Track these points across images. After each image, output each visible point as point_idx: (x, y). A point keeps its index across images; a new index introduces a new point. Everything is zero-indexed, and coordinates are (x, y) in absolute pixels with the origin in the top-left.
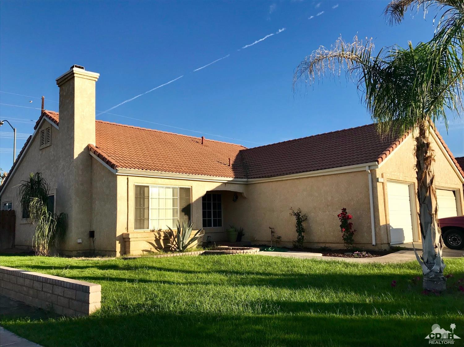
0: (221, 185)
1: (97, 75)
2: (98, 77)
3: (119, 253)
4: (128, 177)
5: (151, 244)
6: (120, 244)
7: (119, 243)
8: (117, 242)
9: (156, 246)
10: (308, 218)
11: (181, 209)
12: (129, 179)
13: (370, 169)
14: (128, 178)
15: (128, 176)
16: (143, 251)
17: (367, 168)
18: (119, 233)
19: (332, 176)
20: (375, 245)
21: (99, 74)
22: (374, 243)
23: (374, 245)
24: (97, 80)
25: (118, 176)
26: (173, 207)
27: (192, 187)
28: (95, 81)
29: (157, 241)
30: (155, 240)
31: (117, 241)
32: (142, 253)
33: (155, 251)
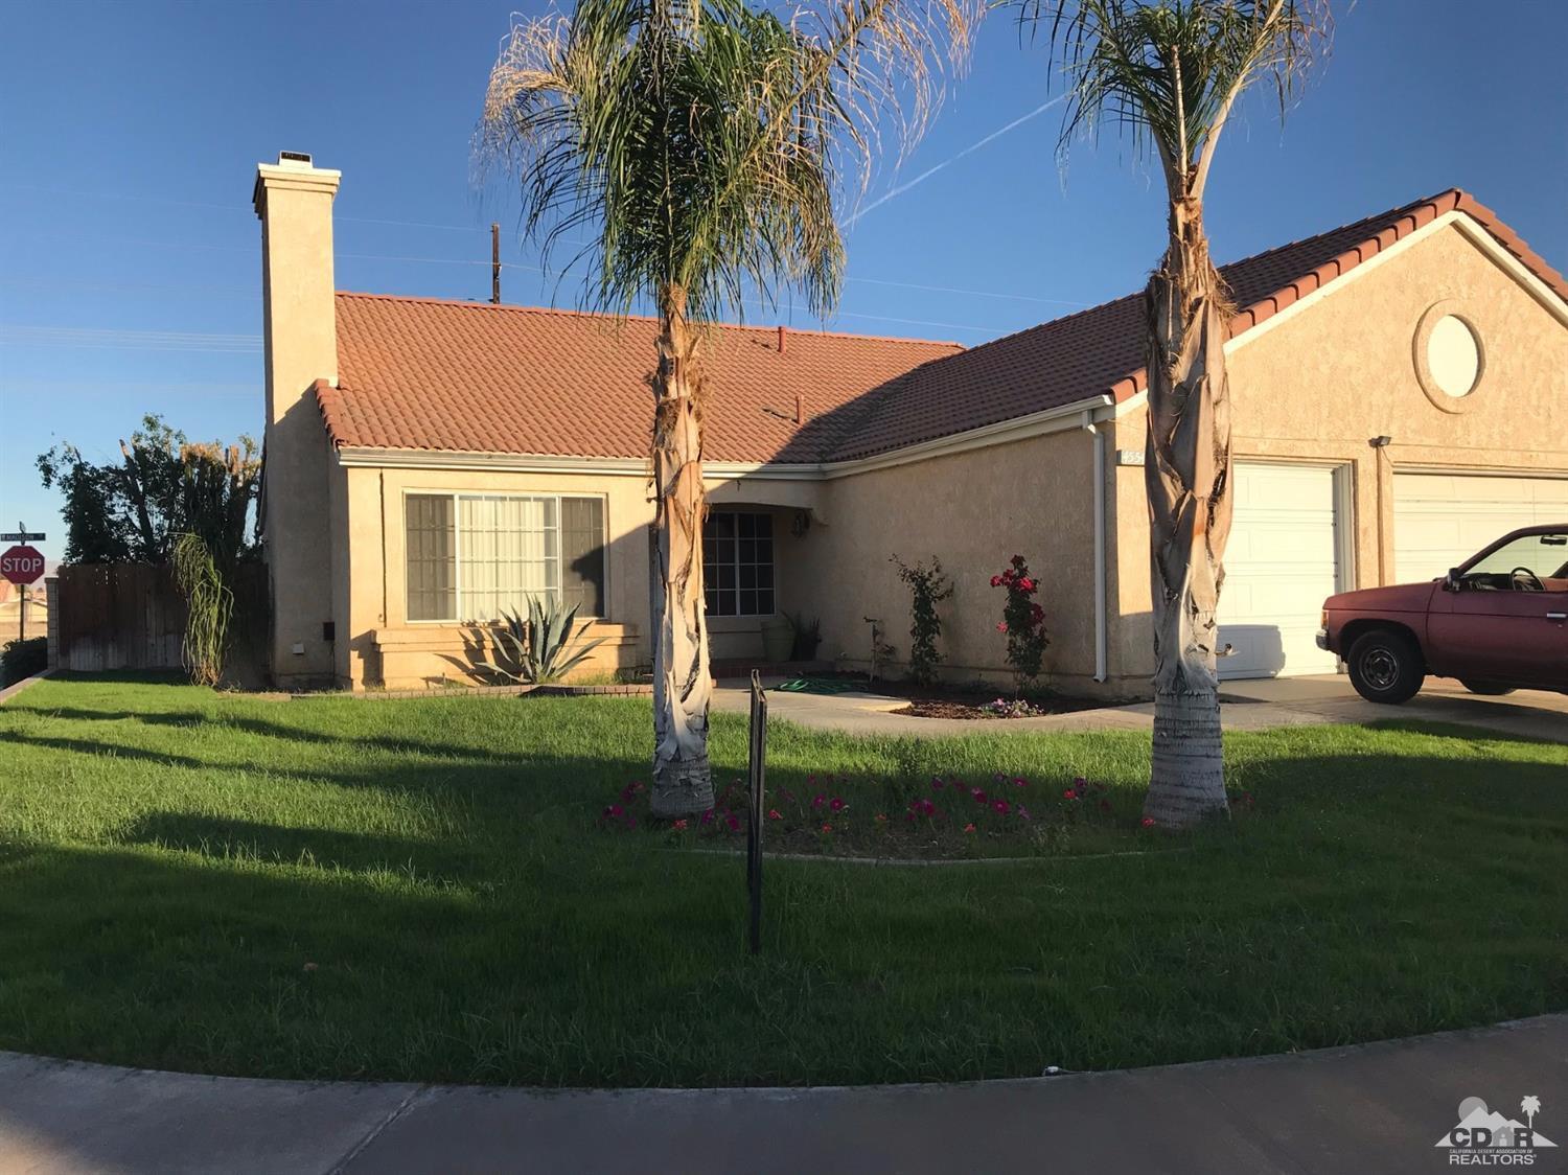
0: (724, 485)
1: (334, 175)
2: (337, 182)
3: (360, 683)
4: (384, 470)
5: (454, 663)
6: (362, 660)
7: (359, 657)
8: (354, 654)
9: (470, 666)
10: (955, 589)
11: (571, 563)
12: (384, 477)
13: (1096, 421)
14: (381, 475)
15: (381, 468)
16: (427, 680)
17: (1085, 416)
18: (356, 631)
19: (1013, 447)
20: (1101, 681)
21: (338, 173)
22: (1100, 674)
23: (1097, 680)
24: (334, 189)
25: (349, 470)
26: (546, 555)
27: (607, 494)
28: (331, 193)
29: (475, 653)
30: (465, 651)
31: (352, 652)
32: (423, 684)
33: (469, 681)
